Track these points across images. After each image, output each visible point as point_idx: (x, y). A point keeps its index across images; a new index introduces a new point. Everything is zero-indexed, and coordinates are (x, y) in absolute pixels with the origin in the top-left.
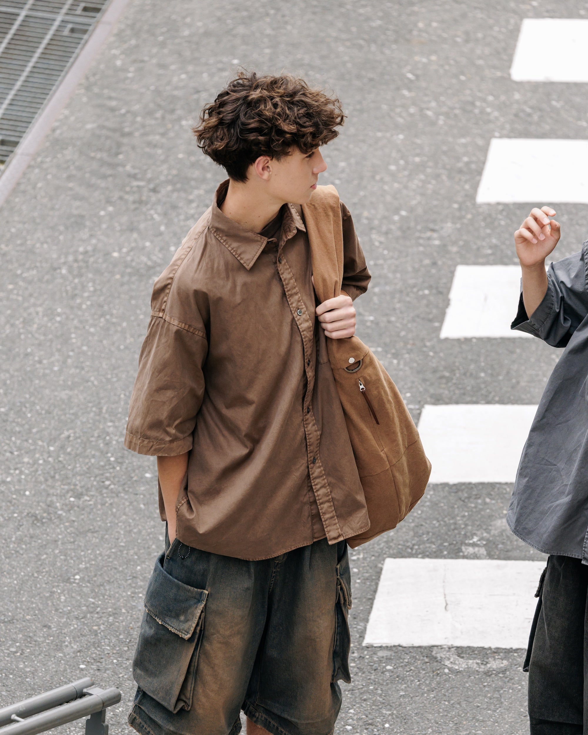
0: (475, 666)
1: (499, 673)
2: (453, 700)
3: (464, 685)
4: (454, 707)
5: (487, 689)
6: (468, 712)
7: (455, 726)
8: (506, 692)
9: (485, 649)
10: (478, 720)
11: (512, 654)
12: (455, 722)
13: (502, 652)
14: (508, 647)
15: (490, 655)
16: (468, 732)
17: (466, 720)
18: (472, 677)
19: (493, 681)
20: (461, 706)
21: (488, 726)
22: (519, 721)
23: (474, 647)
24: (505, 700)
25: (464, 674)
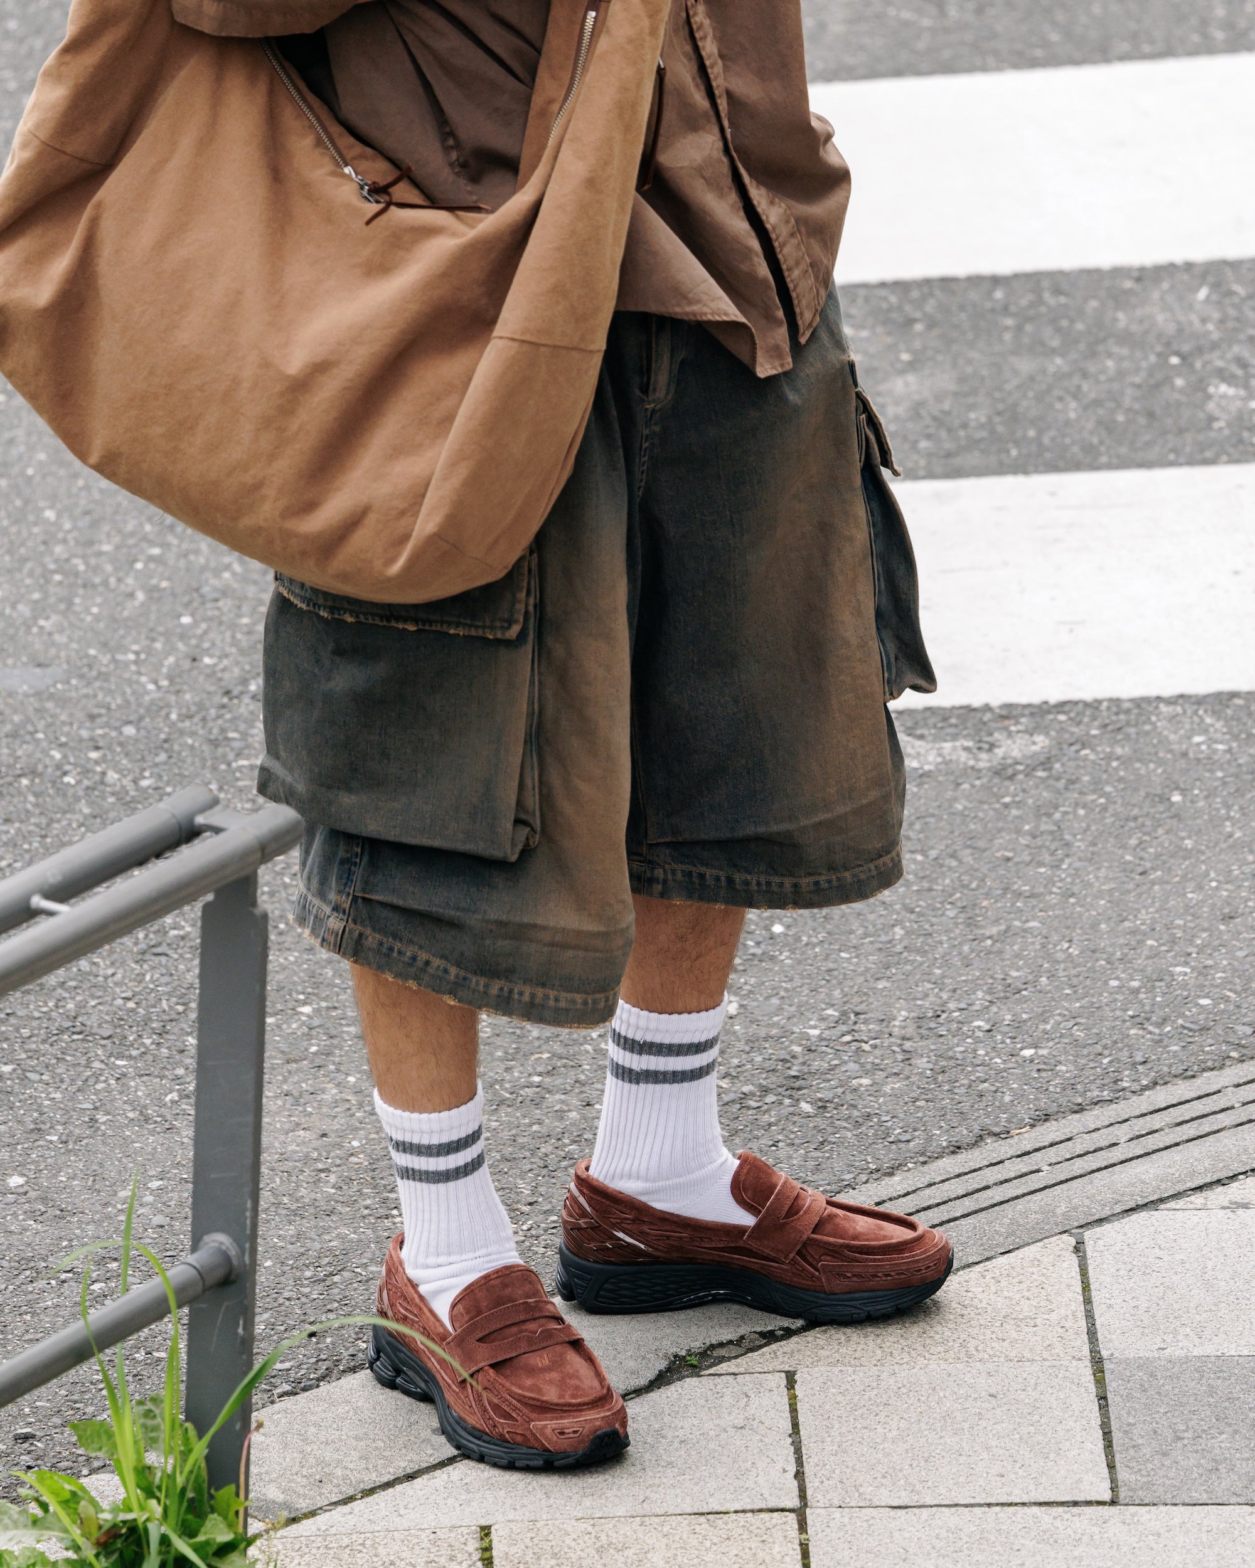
0: (963, 756)
1: (1034, 769)
2: (932, 848)
3: (951, 807)
4: (942, 866)
5: (1015, 812)
6: (985, 876)
7: (962, 915)
8: (1071, 817)
9: (975, 710)
10: (1019, 895)
11: (1051, 717)
12: (959, 904)
13: (1023, 715)
14: (1036, 700)
15: (993, 725)
16: (1003, 927)
17: (987, 895)
18: (966, 786)
19: (1024, 791)
20: (960, 862)
21: (1053, 907)
22: (1131, 886)
23: (944, 709)
24: (1075, 835)
25: (941, 778)
